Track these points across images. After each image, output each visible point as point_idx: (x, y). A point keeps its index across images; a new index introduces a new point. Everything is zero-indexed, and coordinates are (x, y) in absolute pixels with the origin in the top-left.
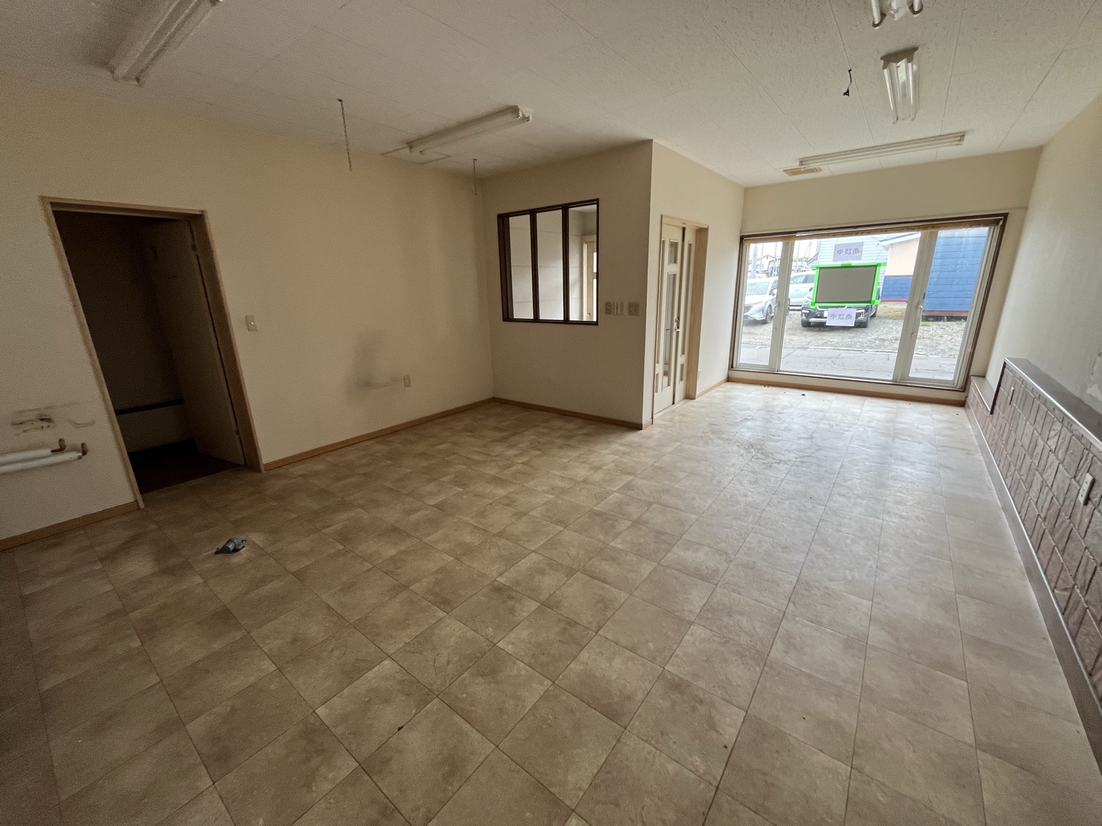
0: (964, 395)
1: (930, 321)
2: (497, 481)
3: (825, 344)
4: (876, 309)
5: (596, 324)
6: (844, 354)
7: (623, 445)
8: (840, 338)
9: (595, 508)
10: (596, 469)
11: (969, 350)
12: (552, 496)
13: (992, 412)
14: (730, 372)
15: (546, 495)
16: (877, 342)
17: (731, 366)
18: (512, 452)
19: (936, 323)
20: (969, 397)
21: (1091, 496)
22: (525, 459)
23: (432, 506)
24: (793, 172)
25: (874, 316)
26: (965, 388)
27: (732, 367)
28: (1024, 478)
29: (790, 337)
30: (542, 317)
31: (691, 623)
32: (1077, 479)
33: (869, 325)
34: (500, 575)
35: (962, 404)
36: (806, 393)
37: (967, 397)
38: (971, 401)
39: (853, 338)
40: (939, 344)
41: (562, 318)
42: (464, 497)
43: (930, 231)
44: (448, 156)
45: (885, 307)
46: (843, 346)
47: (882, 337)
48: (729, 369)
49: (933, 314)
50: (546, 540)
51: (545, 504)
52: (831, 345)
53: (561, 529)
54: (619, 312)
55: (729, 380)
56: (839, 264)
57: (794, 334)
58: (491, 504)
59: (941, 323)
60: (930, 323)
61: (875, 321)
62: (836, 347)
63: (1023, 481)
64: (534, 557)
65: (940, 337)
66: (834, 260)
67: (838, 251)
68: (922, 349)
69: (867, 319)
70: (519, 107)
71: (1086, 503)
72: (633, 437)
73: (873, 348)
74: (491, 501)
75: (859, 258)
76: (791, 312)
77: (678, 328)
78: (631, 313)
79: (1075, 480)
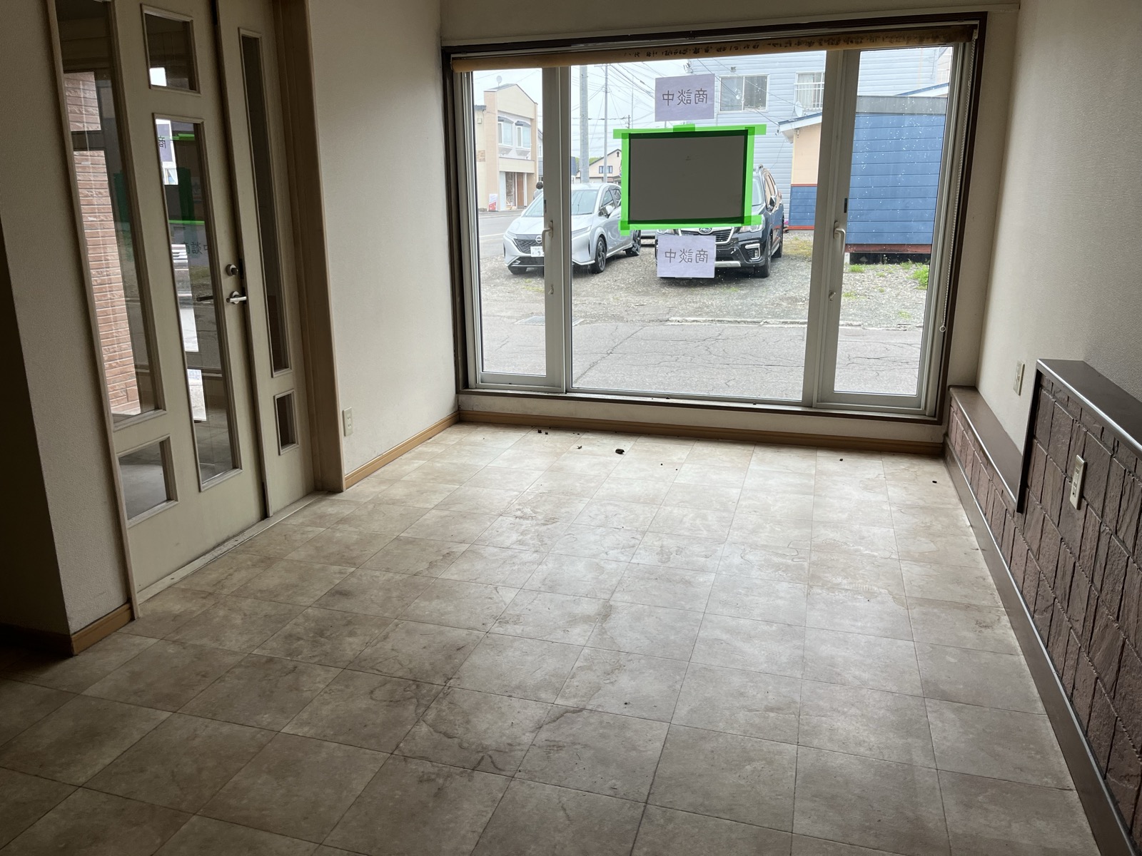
0: (940, 430)
1: (862, 263)
3: (698, 311)
4: (781, 242)
6: (729, 330)
8: (723, 298)
11: (941, 328)
14: (463, 398)
16: (785, 304)
19: (872, 266)
20: (953, 436)
25: (778, 254)
26: (940, 414)
27: (466, 385)
29: (637, 299)
33: (771, 272)
35: (937, 451)
36: (627, 444)
37: (946, 435)
38: (958, 448)
39: (745, 297)
40: (881, 304)
43: (840, 49)
45: (797, 239)
46: (728, 313)
47: (792, 294)
48: (458, 392)
49: (867, 250)
52: (707, 313)
55: (461, 417)
56: (670, 126)
57: (646, 293)
59: (879, 266)
60: (863, 267)
61: (781, 265)
62: (718, 316)
65: (881, 291)
66: (659, 117)
67: (666, 93)
68: (856, 315)
69: (767, 261)
73: (777, 316)
75: (709, 114)
76: (643, 249)
77: (243, 291)
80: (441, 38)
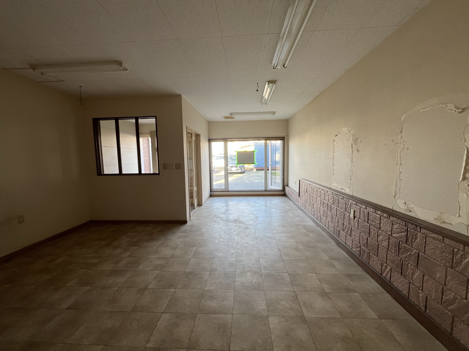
0: (284, 192)
2: (115, 273)
5: (159, 174)
7: (181, 232)
9: (186, 271)
10: (175, 248)
12: (158, 272)
13: (299, 196)
14: (211, 192)
15: (154, 272)
17: (211, 191)
18: (118, 251)
20: (286, 193)
21: (355, 216)
22: (129, 254)
23: (66, 309)
24: (226, 118)
26: (284, 190)
28: (322, 215)
30: (123, 172)
31: (267, 317)
32: (347, 211)
34: (148, 342)
35: (284, 195)
41: (138, 172)
42: (94, 292)
44: (62, 81)
48: (210, 192)
50: (168, 301)
51: (155, 278)
53: (173, 290)
54: (171, 168)
55: (211, 196)
58: (117, 290)
63: (322, 216)
64: (165, 316)
70: (123, 62)
71: (354, 218)
72: (184, 228)
74: (117, 288)
78: (177, 168)
79: (346, 212)
80: (208, 138)
